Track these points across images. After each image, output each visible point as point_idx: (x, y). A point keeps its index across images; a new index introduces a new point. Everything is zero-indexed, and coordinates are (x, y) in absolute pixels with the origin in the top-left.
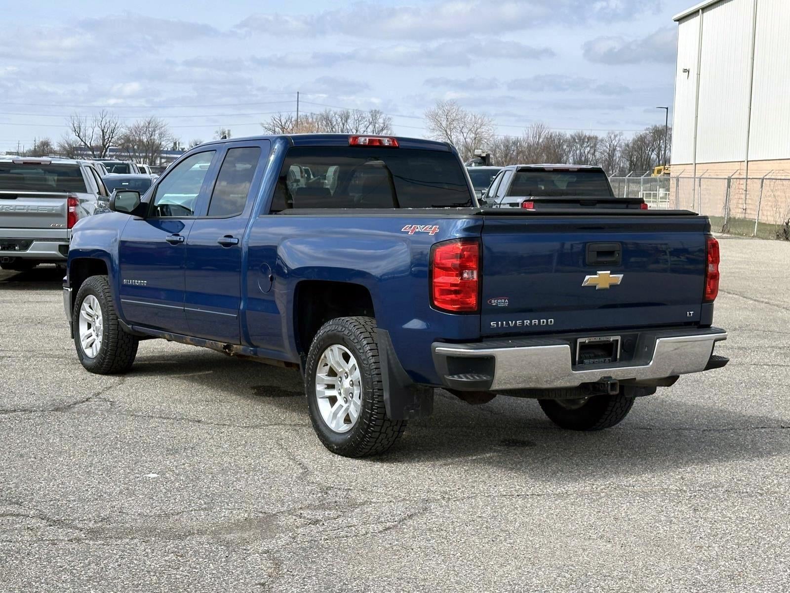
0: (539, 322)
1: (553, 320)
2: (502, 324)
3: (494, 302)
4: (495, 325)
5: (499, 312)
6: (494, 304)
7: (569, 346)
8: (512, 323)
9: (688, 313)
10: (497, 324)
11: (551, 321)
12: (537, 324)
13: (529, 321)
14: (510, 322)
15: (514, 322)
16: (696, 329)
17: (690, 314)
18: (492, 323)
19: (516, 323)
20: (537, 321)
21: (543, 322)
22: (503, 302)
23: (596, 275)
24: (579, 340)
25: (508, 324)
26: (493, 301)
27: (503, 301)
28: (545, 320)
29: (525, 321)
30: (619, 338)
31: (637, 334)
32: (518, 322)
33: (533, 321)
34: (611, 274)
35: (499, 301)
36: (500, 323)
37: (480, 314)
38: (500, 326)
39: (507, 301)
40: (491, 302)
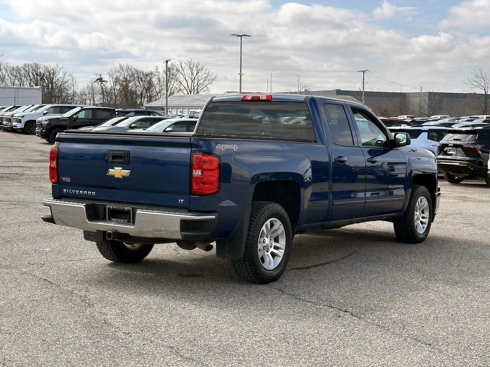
0: (87, 193)
1: (94, 193)
2: (69, 191)
3: (64, 179)
5: (66, 185)
7: (84, 207)
8: (74, 191)
9: (179, 200)
10: (67, 191)
12: (86, 194)
13: (82, 192)
14: (73, 191)
17: (181, 201)
18: (64, 190)
19: (76, 192)
20: (86, 192)
24: (107, 206)
25: (71, 191)
27: (68, 179)
28: (90, 192)
29: (80, 191)
30: (131, 209)
33: (84, 192)
34: (123, 169)
35: (66, 178)
37: (59, 184)
38: (68, 192)
39: (69, 179)
40: (62, 178)
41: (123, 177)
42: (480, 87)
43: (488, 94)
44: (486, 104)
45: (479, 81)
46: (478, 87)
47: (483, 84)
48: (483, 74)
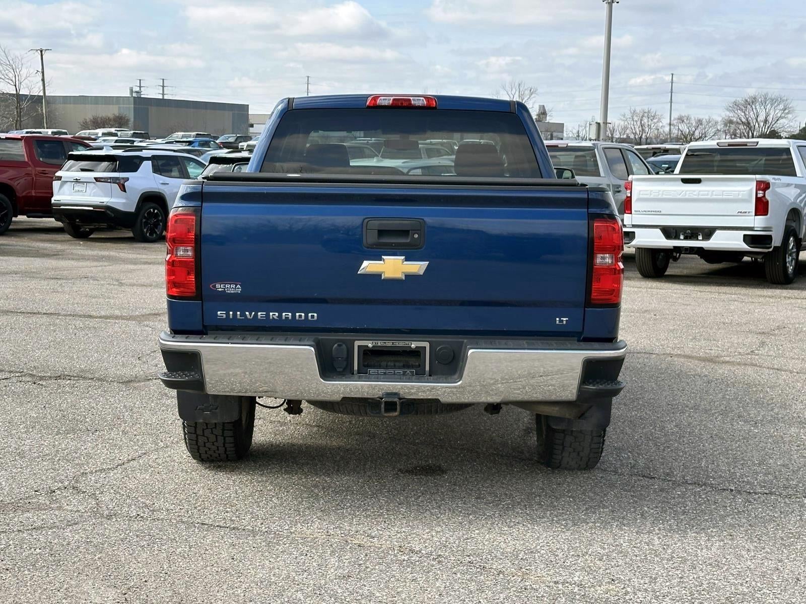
1: (315, 315)
2: (235, 315)
3: (220, 287)
4: (224, 315)
5: (227, 300)
6: (220, 290)
7: (313, 349)
8: (250, 315)
9: (558, 319)
10: (227, 314)
11: (313, 317)
12: (290, 318)
13: (277, 314)
14: (247, 313)
15: (253, 313)
16: (576, 342)
17: (561, 321)
18: (219, 313)
19: (256, 315)
20: (290, 314)
21: (300, 316)
22: (233, 288)
23: (381, 260)
24: (357, 343)
25: (243, 314)
26: (218, 286)
27: (233, 286)
28: (303, 314)
29: (271, 314)
30: (426, 345)
31: (463, 342)
32: (259, 313)
33: (284, 314)
34: (406, 260)
35: (228, 286)
36: (231, 313)
37: (202, 300)
38: (231, 317)
39: (239, 286)
40: (215, 286)
41: (405, 276)
42: (7, 80)
43: (20, 93)
44: (19, 110)
45: (5, 71)
46: (3, 81)
47: (11, 75)
48: (10, 58)
